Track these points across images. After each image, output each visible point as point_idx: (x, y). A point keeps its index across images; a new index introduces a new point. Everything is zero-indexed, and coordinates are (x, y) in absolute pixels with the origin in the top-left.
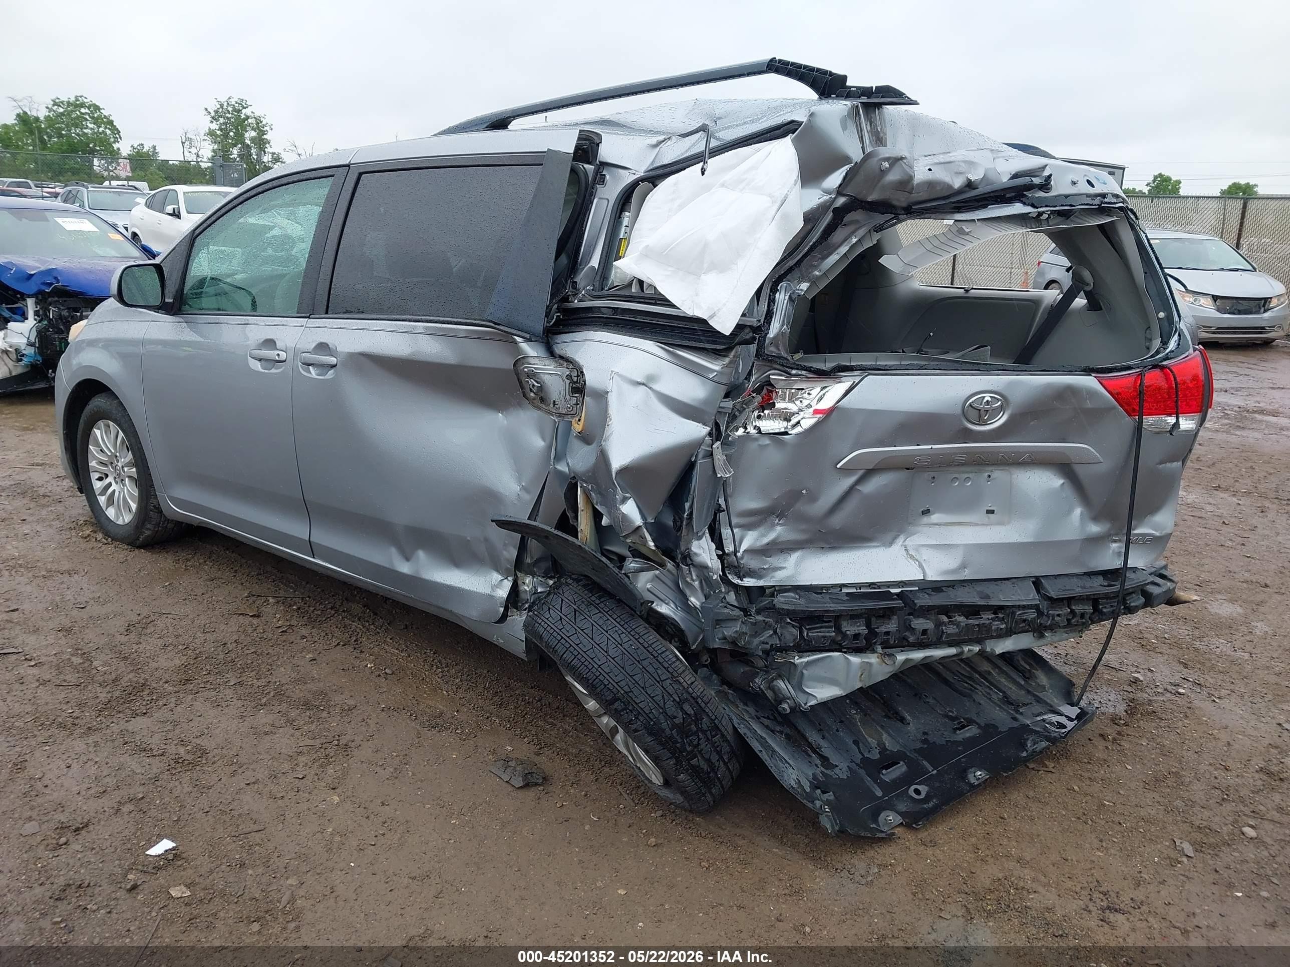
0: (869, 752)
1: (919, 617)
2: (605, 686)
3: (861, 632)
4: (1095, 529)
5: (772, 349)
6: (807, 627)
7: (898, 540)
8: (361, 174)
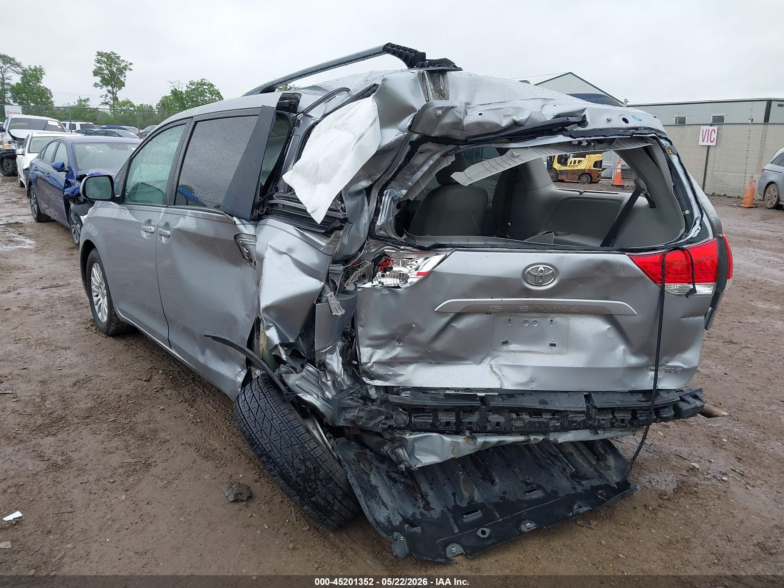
0: (461, 501)
1: (494, 413)
2: (258, 445)
3: (450, 420)
4: (633, 360)
5: (382, 232)
6: (414, 415)
7: (485, 361)
8: (196, 123)
